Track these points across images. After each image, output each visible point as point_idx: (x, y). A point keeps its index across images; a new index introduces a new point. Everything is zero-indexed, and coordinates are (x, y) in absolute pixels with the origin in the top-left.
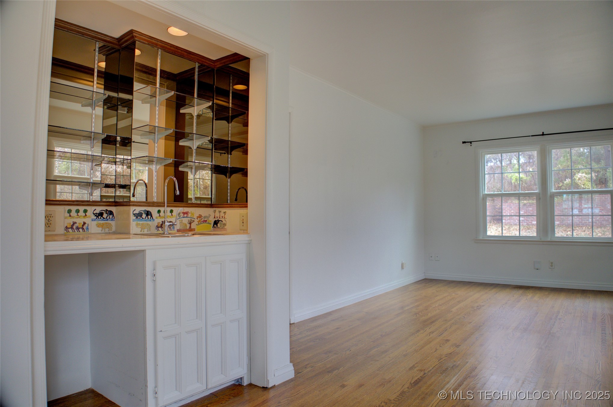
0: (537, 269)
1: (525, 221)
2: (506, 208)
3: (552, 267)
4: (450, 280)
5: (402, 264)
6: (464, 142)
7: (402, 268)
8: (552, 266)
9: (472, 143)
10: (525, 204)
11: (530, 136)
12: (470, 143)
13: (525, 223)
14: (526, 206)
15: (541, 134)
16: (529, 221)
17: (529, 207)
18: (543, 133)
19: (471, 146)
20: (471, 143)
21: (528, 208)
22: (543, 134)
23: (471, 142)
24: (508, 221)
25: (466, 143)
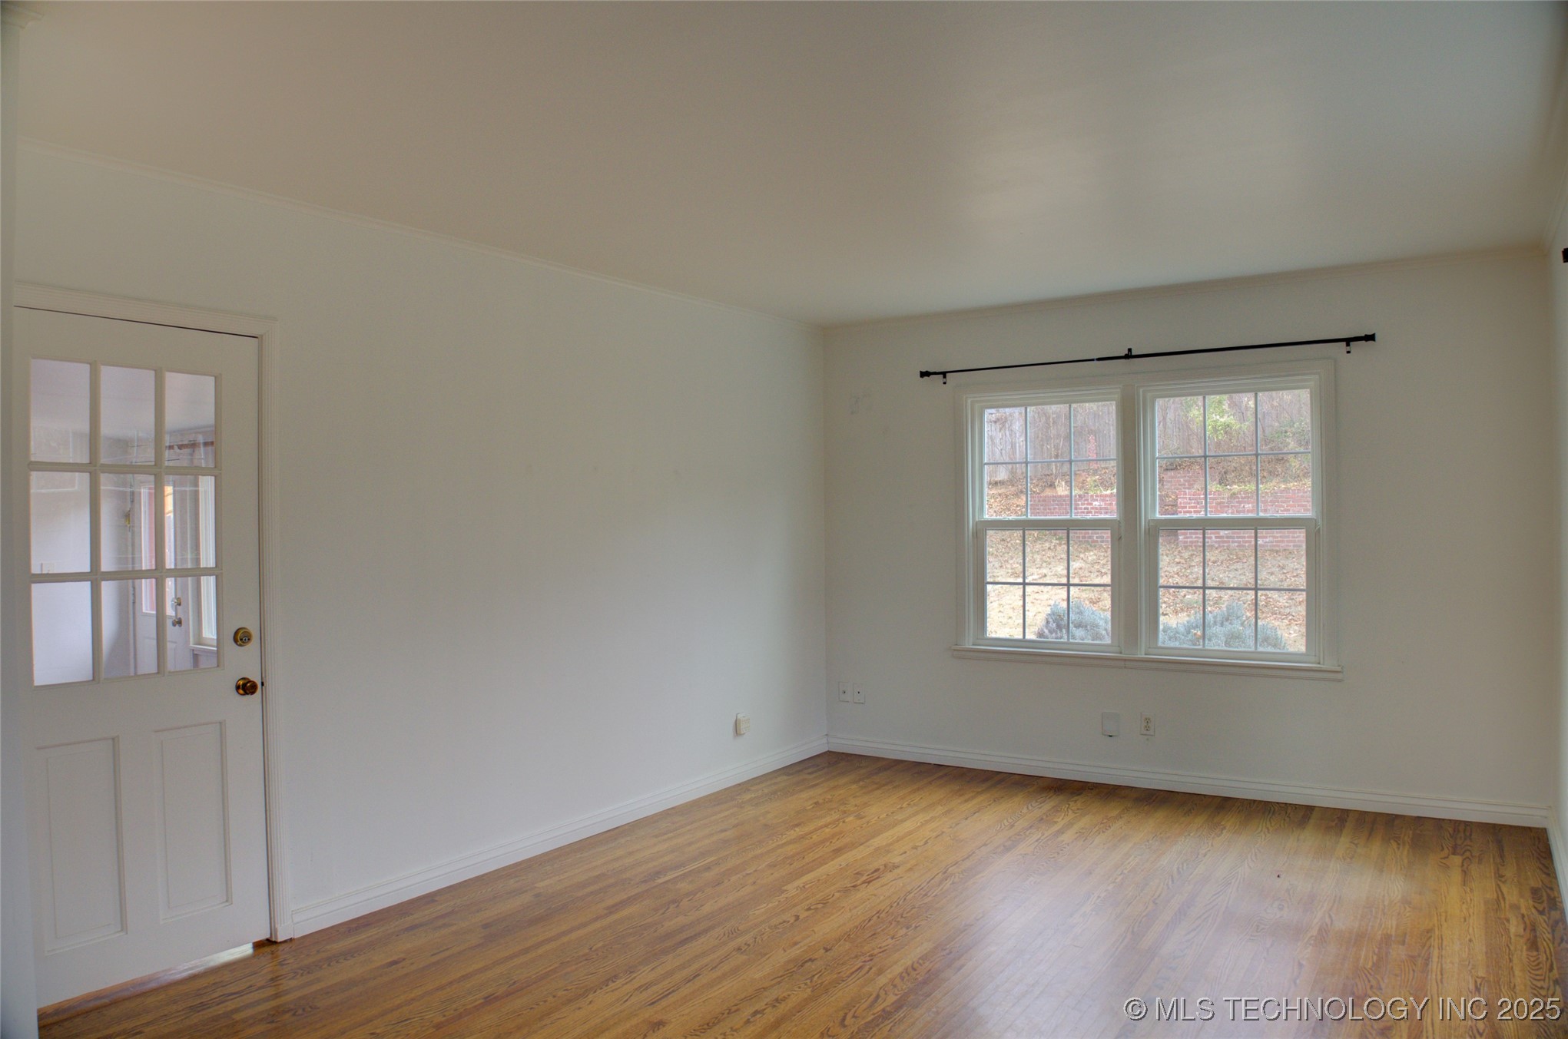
0: (1111, 736)
1: (1233, 538)
2: (1186, 503)
3: (1148, 733)
4: (890, 757)
5: (736, 721)
6: (924, 374)
7: (737, 732)
8: (1147, 728)
9: (947, 374)
10: (1234, 494)
11: (1093, 360)
12: (942, 376)
13: (1233, 542)
14: (1238, 498)
15: (1125, 352)
16: (1244, 537)
17: (1245, 502)
18: (1130, 350)
19: (945, 383)
20: (945, 377)
21: (1242, 505)
22: (1129, 356)
23: (944, 374)
24: (1191, 537)
25: (932, 376)
